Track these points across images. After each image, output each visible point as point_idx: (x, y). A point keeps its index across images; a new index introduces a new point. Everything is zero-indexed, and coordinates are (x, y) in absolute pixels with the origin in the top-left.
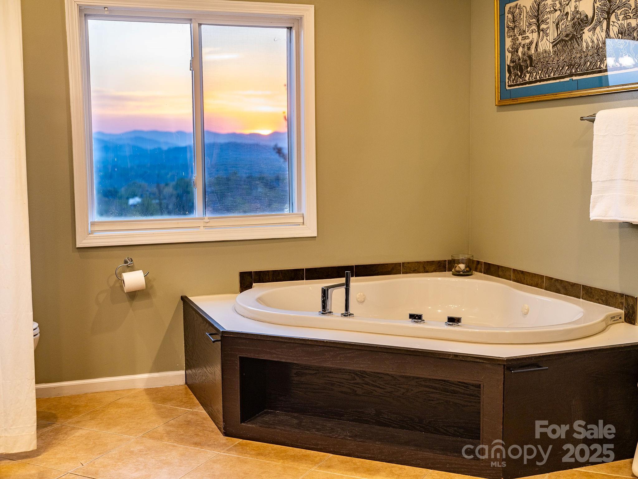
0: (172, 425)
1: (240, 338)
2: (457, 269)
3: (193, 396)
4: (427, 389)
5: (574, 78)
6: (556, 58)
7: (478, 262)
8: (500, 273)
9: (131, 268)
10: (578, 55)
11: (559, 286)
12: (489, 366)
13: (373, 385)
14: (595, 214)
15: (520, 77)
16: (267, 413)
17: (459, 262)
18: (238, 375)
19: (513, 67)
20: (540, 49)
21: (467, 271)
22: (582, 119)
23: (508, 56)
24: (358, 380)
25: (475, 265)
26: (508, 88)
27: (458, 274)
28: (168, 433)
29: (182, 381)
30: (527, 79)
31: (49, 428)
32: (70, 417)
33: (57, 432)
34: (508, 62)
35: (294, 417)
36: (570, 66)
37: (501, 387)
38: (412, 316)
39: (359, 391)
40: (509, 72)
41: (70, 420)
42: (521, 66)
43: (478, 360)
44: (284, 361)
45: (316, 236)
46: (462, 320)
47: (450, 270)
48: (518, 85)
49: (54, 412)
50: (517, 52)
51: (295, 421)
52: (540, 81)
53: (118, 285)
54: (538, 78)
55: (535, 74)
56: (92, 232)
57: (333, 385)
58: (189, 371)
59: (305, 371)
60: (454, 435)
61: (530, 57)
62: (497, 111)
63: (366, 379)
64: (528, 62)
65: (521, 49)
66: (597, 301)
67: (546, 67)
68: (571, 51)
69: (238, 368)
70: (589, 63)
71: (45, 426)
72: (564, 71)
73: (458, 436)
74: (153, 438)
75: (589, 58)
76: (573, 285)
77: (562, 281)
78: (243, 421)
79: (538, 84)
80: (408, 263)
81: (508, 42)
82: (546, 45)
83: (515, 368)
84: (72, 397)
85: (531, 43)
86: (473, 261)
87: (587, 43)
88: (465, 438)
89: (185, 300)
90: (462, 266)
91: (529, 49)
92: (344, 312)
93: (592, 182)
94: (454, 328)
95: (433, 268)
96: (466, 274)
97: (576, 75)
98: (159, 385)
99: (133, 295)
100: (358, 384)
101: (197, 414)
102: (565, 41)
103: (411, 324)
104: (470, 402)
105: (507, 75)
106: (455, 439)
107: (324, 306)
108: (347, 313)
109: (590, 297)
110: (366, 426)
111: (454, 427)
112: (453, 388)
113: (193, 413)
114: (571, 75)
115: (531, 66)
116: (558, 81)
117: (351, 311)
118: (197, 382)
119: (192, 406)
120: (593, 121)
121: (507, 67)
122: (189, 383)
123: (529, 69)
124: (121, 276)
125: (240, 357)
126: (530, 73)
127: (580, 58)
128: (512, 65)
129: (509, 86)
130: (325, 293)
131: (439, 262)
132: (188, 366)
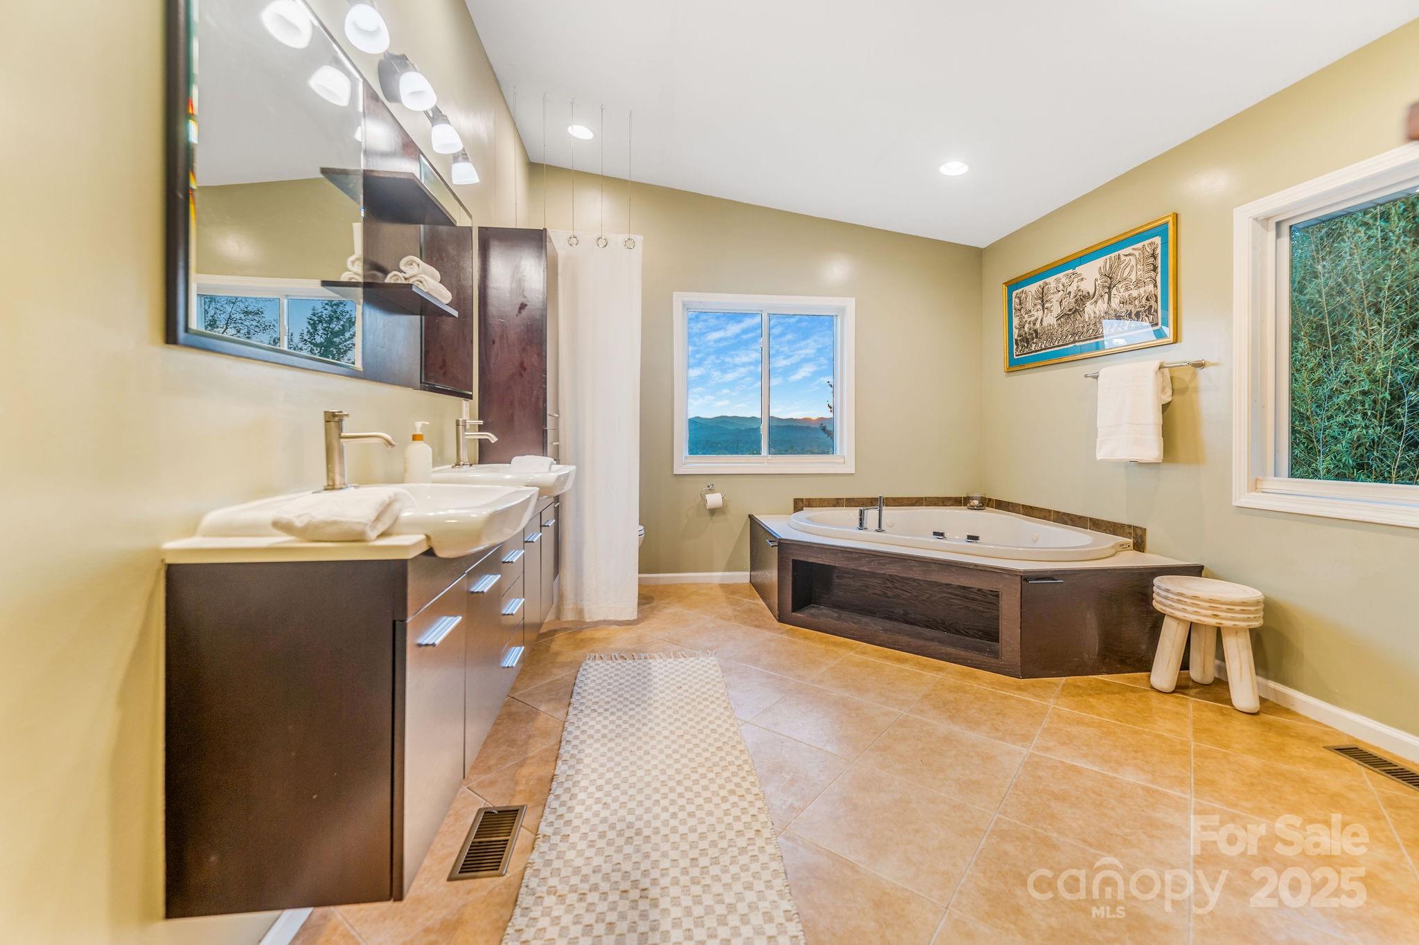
0: (739, 611)
1: (795, 544)
2: (972, 504)
3: (755, 591)
4: (949, 595)
5: (1077, 344)
6: (1060, 330)
7: (990, 500)
8: (1010, 508)
9: (711, 491)
10: (1081, 325)
11: (1066, 518)
12: (1007, 576)
13: (902, 590)
14: (1101, 455)
15: (1027, 347)
16: (814, 607)
17: (973, 499)
18: (791, 574)
19: (1020, 340)
20: (1045, 324)
21: (980, 506)
22: (1086, 376)
23: (1016, 332)
24: (889, 584)
25: (987, 502)
26: (1015, 357)
27: (972, 508)
28: (735, 617)
29: (748, 580)
30: (1033, 348)
31: (648, 606)
32: (662, 599)
33: (653, 609)
34: (1015, 336)
35: (835, 612)
36: (1073, 334)
37: (1019, 595)
38: (935, 534)
39: (890, 594)
40: (1017, 344)
41: (663, 602)
42: (1027, 339)
43: (997, 571)
44: (827, 564)
45: (854, 472)
46: (980, 538)
47: (965, 505)
48: (1025, 354)
49: (651, 595)
50: (1024, 328)
51: (836, 615)
52: (1045, 349)
53: (702, 503)
54: (1043, 347)
55: (1040, 344)
56: (685, 464)
57: (867, 587)
58: (753, 573)
59: (846, 575)
60: (973, 637)
61: (1036, 331)
62: (1007, 377)
63: (896, 584)
64: (1034, 335)
65: (1027, 326)
66: (1105, 531)
67: (1050, 337)
68: (1074, 322)
69: (791, 568)
70: (1091, 331)
71: (644, 604)
72: (1068, 340)
73: (977, 638)
74: (724, 619)
75: (1091, 326)
76: (1080, 518)
77: (1069, 515)
78: (794, 610)
79: (1044, 351)
80: (930, 498)
81: (1016, 321)
82: (1050, 320)
83: (1031, 580)
84: (666, 586)
85: (1036, 319)
86: (985, 498)
87: (1089, 314)
88: (983, 639)
89: (751, 517)
90: (976, 502)
91: (1034, 324)
92: (877, 528)
93: (1096, 429)
94: (973, 545)
95: (950, 503)
96: (979, 508)
97: (1079, 342)
98: (730, 582)
99: (713, 512)
100: (889, 587)
101: (757, 604)
102: (1069, 315)
103: (934, 540)
104: (988, 608)
105: (1015, 347)
106: (974, 640)
107: (861, 524)
108: (880, 530)
109: (1097, 528)
110: (895, 623)
111: (973, 629)
112: (972, 596)
113: (754, 604)
114: (1074, 342)
115: (1037, 337)
116: (1062, 348)
117: (883, 528)
118: (759, 580)
119: (754, 598)
120: (1096, 377)
121: (1014, 341)
122: (753, 581)
123: (1034, 341)
124: (705, 496)
125: (793, 560)
126: (1036, 343)
127: (1083, 327)
128: (1019, 338)
129: (1016, 356)
130: (861, 513)
131: (956, 498)
132: (753, 568)
